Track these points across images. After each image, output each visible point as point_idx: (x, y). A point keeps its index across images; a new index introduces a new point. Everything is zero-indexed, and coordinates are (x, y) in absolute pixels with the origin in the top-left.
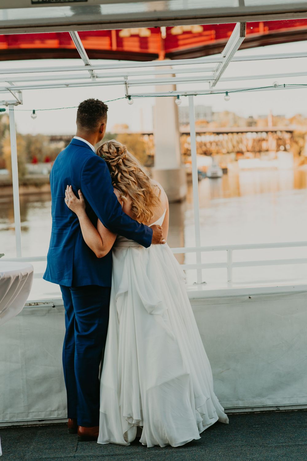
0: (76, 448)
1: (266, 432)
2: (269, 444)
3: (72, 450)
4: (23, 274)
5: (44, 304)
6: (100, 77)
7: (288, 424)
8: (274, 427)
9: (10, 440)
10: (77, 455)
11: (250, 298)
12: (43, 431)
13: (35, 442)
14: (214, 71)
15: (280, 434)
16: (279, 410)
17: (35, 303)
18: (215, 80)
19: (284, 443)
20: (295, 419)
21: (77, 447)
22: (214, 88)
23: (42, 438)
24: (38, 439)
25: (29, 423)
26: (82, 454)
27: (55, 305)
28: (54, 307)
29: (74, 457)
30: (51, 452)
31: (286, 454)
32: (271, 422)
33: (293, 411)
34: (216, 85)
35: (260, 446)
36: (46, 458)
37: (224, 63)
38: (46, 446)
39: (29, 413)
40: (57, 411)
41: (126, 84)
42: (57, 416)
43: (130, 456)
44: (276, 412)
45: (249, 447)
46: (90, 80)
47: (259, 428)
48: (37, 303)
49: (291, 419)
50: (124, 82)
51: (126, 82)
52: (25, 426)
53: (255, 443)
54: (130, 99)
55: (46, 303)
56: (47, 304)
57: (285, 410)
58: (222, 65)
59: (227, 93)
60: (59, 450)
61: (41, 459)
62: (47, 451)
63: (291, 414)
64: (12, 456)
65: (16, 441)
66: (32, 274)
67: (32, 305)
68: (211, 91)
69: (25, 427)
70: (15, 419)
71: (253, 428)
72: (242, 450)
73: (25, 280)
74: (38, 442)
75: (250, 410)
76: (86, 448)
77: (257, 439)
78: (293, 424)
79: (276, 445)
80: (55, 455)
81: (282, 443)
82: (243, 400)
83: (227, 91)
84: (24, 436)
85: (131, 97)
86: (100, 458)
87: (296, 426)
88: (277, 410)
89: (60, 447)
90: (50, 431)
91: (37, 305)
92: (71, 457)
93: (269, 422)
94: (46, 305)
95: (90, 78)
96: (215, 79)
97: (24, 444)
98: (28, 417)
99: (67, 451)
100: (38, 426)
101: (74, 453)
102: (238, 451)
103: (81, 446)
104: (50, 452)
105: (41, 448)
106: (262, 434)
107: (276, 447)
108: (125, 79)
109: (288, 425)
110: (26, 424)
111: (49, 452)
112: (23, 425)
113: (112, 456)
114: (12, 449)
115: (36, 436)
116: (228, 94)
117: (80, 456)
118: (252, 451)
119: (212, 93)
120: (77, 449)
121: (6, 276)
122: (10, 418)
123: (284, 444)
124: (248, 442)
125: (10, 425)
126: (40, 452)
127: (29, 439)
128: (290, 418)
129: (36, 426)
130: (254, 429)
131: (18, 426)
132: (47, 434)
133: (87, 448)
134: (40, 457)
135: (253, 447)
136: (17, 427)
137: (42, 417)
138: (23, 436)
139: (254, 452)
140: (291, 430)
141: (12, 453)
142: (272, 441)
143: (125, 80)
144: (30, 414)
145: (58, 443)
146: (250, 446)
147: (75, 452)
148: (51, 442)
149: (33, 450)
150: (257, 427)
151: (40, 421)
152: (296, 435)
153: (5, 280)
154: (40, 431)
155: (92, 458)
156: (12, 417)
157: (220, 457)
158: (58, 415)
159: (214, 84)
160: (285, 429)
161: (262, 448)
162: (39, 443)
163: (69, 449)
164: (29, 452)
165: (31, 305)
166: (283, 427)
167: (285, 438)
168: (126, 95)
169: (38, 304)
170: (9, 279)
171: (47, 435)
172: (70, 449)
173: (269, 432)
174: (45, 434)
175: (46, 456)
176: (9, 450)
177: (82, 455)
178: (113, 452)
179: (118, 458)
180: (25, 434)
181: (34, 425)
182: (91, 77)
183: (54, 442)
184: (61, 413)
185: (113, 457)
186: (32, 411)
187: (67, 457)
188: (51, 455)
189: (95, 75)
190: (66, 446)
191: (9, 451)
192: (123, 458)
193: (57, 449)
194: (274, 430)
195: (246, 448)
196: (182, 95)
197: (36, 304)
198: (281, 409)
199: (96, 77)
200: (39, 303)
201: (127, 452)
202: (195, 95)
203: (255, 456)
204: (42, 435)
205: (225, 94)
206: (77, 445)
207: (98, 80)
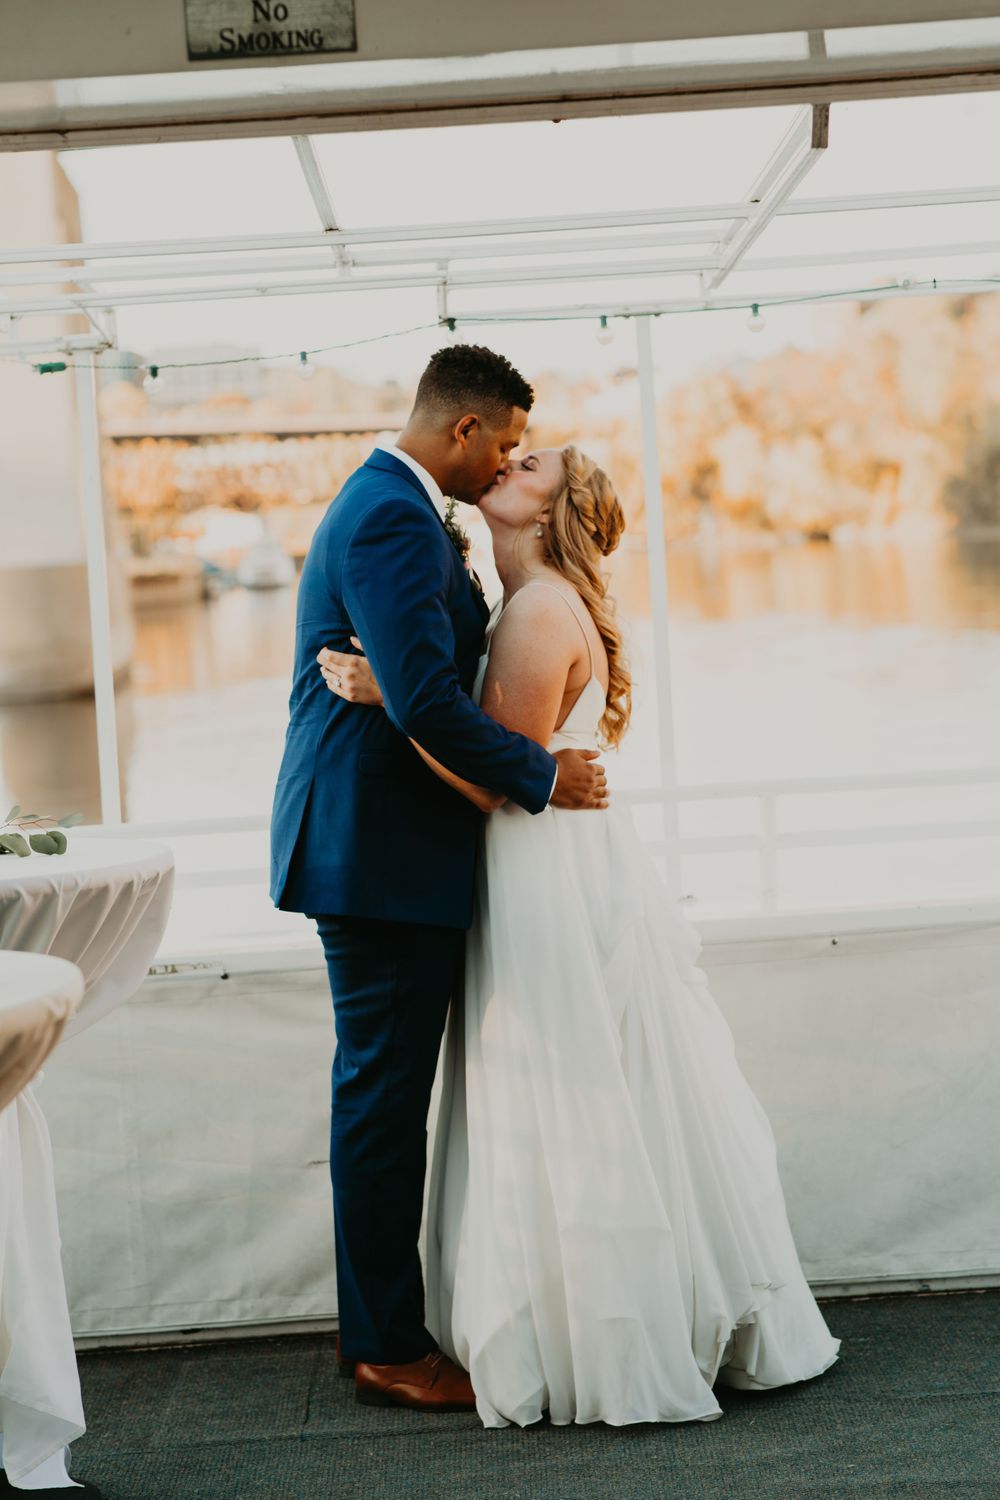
0: (304, 1411)
1: (892, 1356)
2: (900, 1393)
3: (293, 1418)
4: (146, 876)
5: (195, 968)
6: (363, 265)
7: (959, 1333)
8: (916, 1343)
9: (97, 1391)
10: (309, 1431)
11: (834, 943)
12: (198, 1362)
13: (176, 1395)
14: (719, 242)
15: (936, 1363)
16: (928, 1291)
17: (166, 967)
18: (723, 269)
19: (948, 1388)
20: (980, 1318)
21: (308, 1410)
22: (715, 293)
23: (198, 1383)
24: (184, 1385)
25: (153, 1340)
26: (326, 1429)
27: (228, 971)
28: (225, 977)
29: (303, 1439)
30: (230, 1424)
31: (956, 1423)
32: (905, 1326)
33: (970, 1293)
34: (724, 283)
35: (876, 1400)
36: (215, 1444)
37: (754, 221)
38: (211, 1408)
39: (152, 1308)
40: (238, 1302)
41: (445, 283)
42: (240, 1317)
43: (474, 1433)
44: (919, 1295)
45: (842, 1401)
46: (333, 274)
47: (868, 1347)
48: (173, 966)
49: (966, 1317)
50: (440, 279)
51: (444, 277)
52: (141, 1347)
53: (857, 1390)
54: (452, 327)
55: (201, 966)
56: (205, 967)
57: (947, 1291)
58: (748, 226)
59: (755, 307)
60: (254, 1420)
61: (198, 1445)
62: (217, 1422)
63: (966, 1303)
64: (108, 1438)
65: (118, 1395)
66: (170, 872)
67: (158, 971)
68: (707, 303)
69: (141, 1352)
70: (109, 1329)
71: (850, 1345)
72: (819, 1411)
73: (148, 894)
74: (186, 1397)
75: (838, 1292)
76: (335, 1413)
77: (864, 1379)
78: (973, 1333)
79: (923, 1395)
80: (243, 1433)
81: (941, 1388)
82: (815, 1262)
83: (755, 302)
84: (141, 1377)
85: (456, 323)
86: (382, 1441)
87: (983, 1337)
88: (920, 1292)
89: (256, 1409)
90: (219, 1361)
91: (174, 971)
92: (292, 1438)
93: (899, 1328)
94: (200, 972)
95: (334, 266)
96: (722, 266)
97: (142, 1402)
98: (148, 1319)
99: (277, 1422)
100: (180, 1347)
101: (301, 1426)
102: (807, 1415)
103: (322, 1406)
104: (225, 1425)
105: (197, 1413)
106: (879, 1364)
107: (923, 1401)
108: (442, 269)
109: (956, 1336)
110: (143, 1341)
111: (223, 1427)
112: (135, 1347)
113: (418, 1433)
114: (106, 1418)
115: (177, 1378)
116: (760, 309)
117: (321, 1436)
118: (849, 1414)
119: (709, 307)
120: (308, 1416)
121: (96, 882)
122: (95, 1325)
123: (948, 1393)
124: (837, 1387)
125: (94, 1345)
126: (194, 1425)
127: (156, 1387)
128: (964, 1315)
129: (175, 1347)
130: (853, 1348)
131: (118, 1348)
132: (212, 1370)
133: (337, 1411)
134: (197, 1440)
135: (853, 1401)
136: (117, 1352)
137: (192, 1320)
138: (140, 1380)
139: (859, 1418)
140: (966, 1350)
141: (107, 1430)
142: (910, 1383)
143: (443, 273)
144: (157, 1311)
145: (248, 1398)
146: (845, 1400)
147: (305, 1423)
148: (225, 1395)
149: (172, 1421)
150: (864, 1343)
151: (185, 1332)
152: (984, 1364)
153: (93, 893)
154: (189, 1363)
155: (356, 1442)
156: (101, 1321)
157: (753, 1432)
158: (244, 1312)
159: (717, 282)
160: (948, 1349)
161: (881, 1404)
162: (188, 1399)
163: (284, 1415)
164: (160, 1428)
165: (155, 973)
166: (944, 1342)
167: (952, 1373)
168: (440, 317)
169: (177, 968)
170: (104, 891)
171: (213, 1374)
172: (286, 1417)
173: (901, 1358)
174: (206, 1370)
175: (213, 1438)
176: (98, 1422)
177: (326, 1434)
178: (420, 1422)
179: (438, 1440)
180: (144, 1373)
181: (168, 1344)
182: (338, 264)
183: (236, 1395)
184: (252, 1307)
185: (422, 1436)
186: (160, 1301)
187: (280, 1439)
188: (229, 1433)
189: (350, 259)
190: (275, 1408)
191: (99, 1425)
192: (453, 1439)
193: (247, 1417)
194: (914, 1350)
195: (832, 1405)
196: (616, 316)
197: (170, 969)
198: (934, 1287)
199: (351, 263)
200: (180, 965)
201: (465, 1421)
202: (657, 315)
203: (862, 1428)
204: (196, 1376)
205: (751, 310)
206: (309, 1403)
207: (357, 272)
